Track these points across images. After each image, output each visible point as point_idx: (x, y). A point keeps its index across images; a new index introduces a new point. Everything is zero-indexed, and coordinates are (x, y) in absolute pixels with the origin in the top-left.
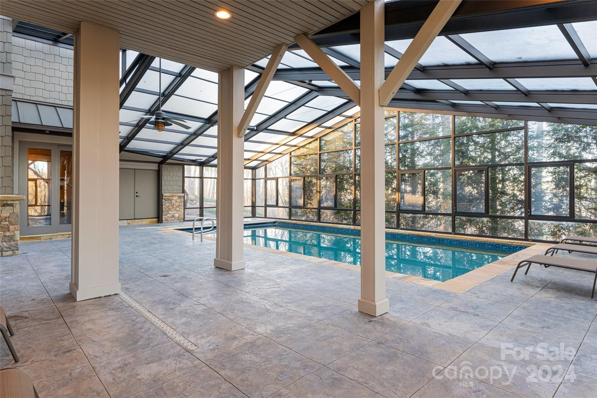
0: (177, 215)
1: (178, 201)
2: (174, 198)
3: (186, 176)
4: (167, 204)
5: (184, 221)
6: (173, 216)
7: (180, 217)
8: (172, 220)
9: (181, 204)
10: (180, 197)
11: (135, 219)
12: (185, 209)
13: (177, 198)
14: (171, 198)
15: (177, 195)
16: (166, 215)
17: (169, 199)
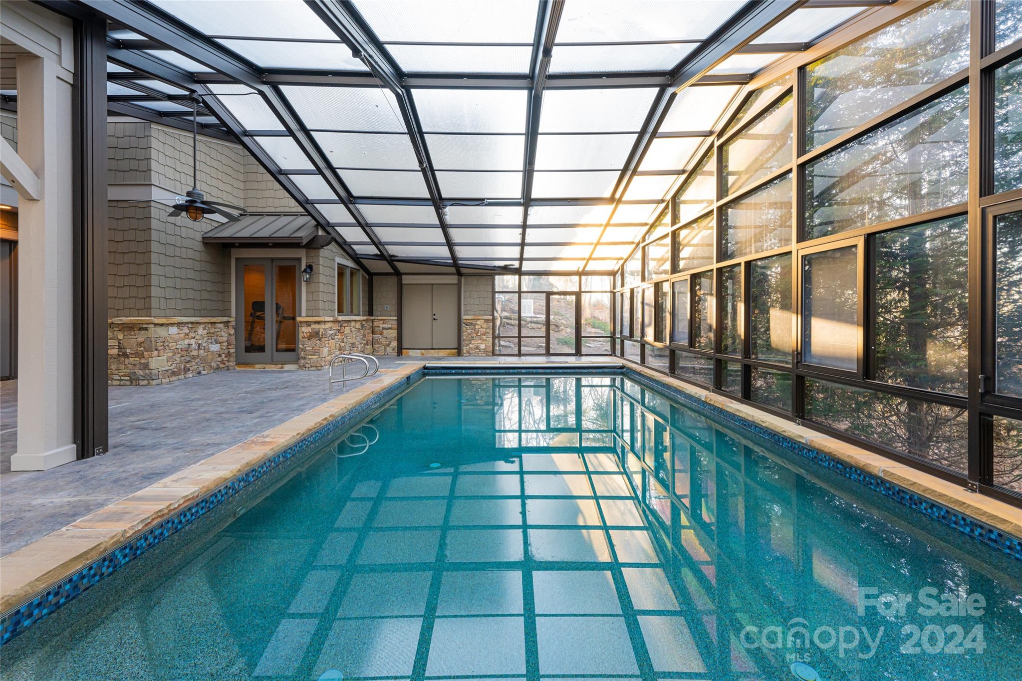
0: (483, 346)
1: (483, 326)
2: (478, 322)
3: (497, 290)
4: (469, 331)
5: (494, 354)
6: (477, 348)
7: (488, 350)
8: (476, 353)
9: (488, 331)
10: (486, 321)
11: (432, 349)
12: (494, 338)
13: (483, 322)
14: (474, 322)
15: (481, 317)
16: (468, 345)
17: (472, 323)
